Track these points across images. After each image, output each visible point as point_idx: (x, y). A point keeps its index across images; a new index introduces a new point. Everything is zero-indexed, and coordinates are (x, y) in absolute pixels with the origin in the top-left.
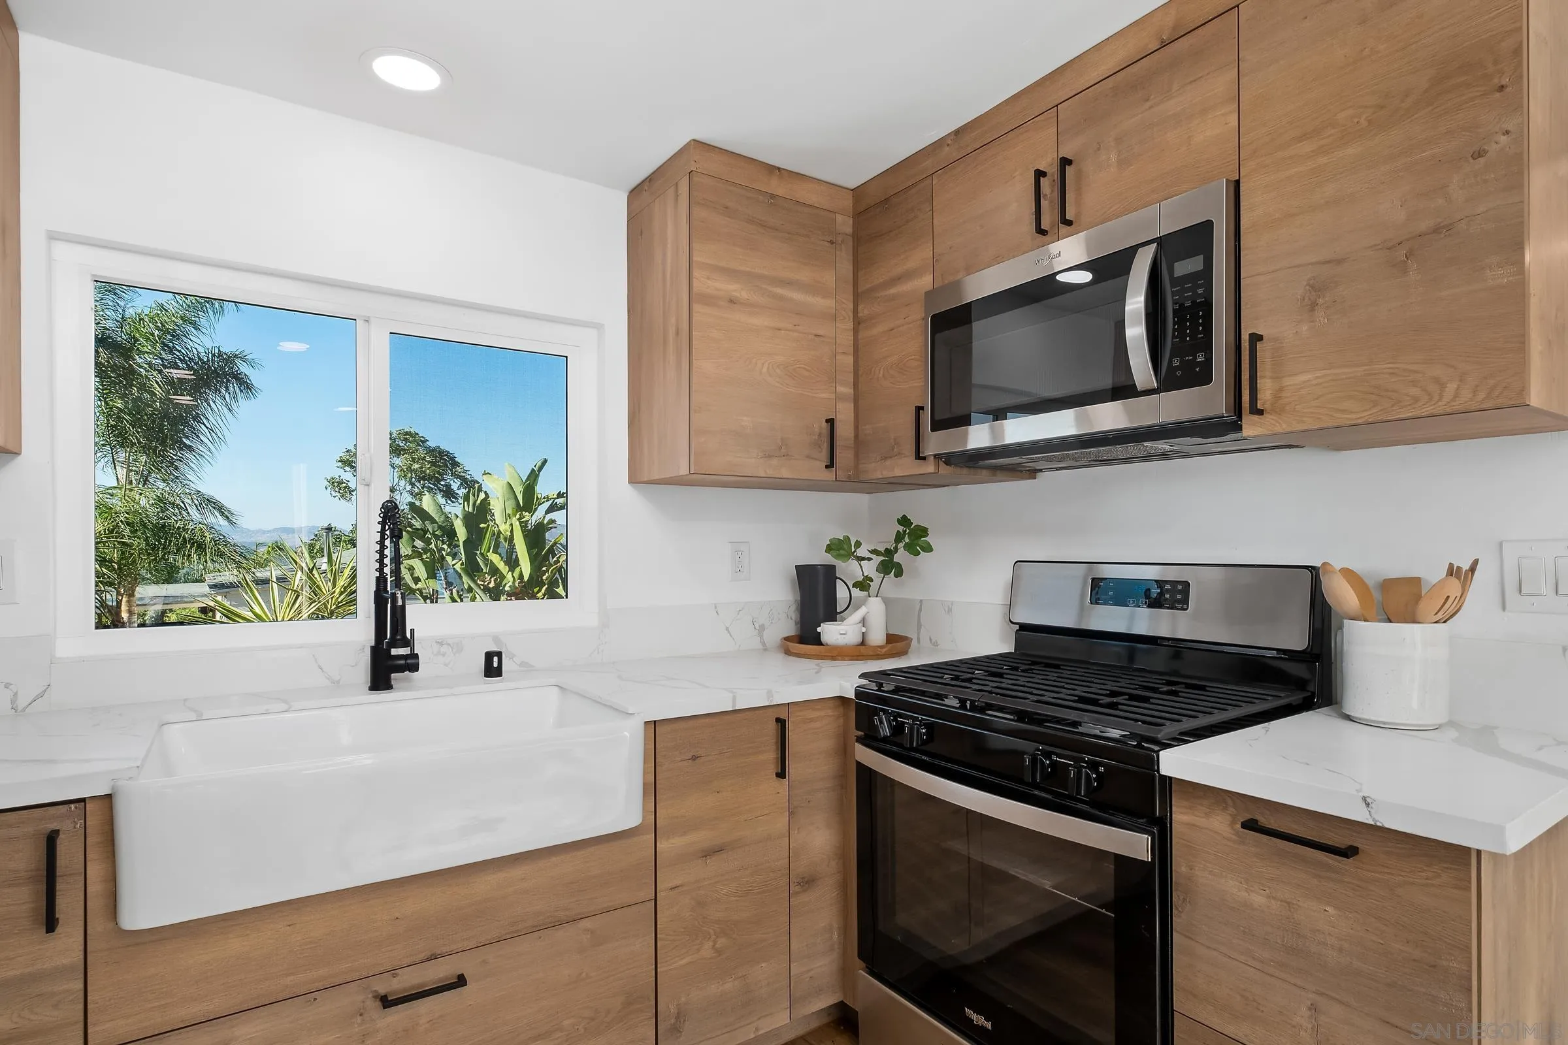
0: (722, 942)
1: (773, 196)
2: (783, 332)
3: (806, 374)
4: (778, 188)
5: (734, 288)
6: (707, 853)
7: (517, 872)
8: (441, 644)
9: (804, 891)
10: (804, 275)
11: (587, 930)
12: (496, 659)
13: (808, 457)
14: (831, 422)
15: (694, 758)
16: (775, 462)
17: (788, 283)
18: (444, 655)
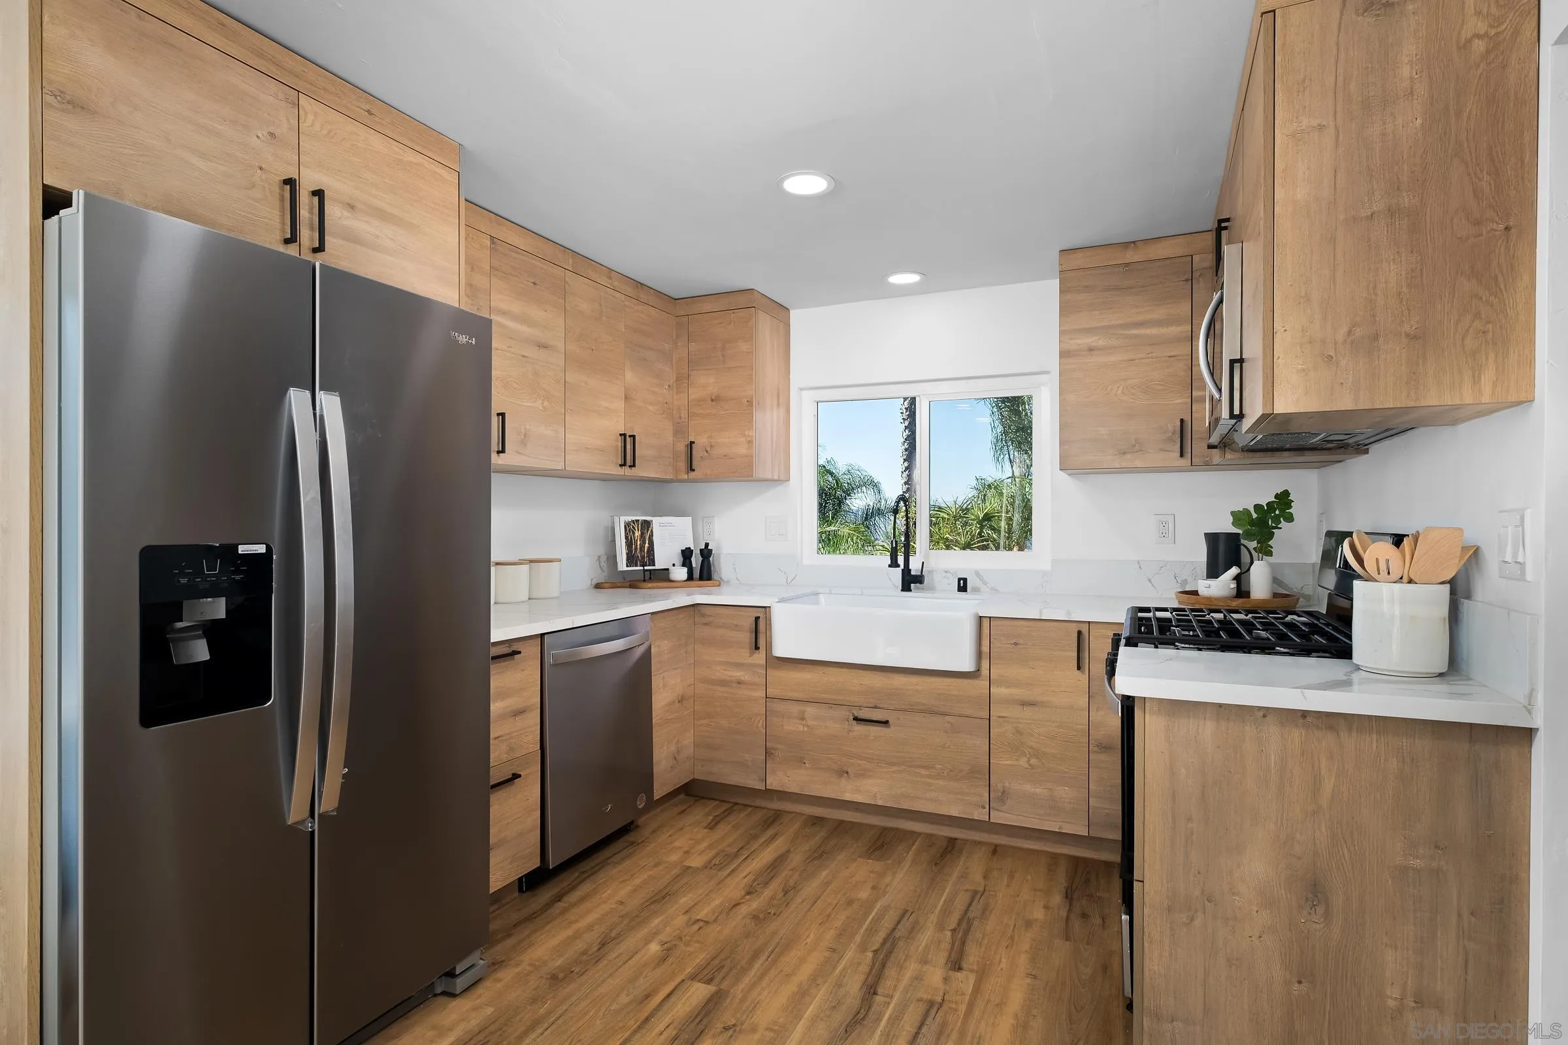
0: (1033, 761)
1: (1127, 264)
2: (1137, 361)
3: (1161, 387)
4: (1132, 256)
5: (1090, 340)
6: (1024, 704)
7: (914, 679)
8: (946, 572)
9: (1101, 752)
10: (1160, 313)
11: (949, 722)
12: (962, 582)
13: (1162, 450)
14: (1182, 421)
15: (1016, 644)
16: (1128, 456)
17: (1141, 324)
18: (948, 578)
